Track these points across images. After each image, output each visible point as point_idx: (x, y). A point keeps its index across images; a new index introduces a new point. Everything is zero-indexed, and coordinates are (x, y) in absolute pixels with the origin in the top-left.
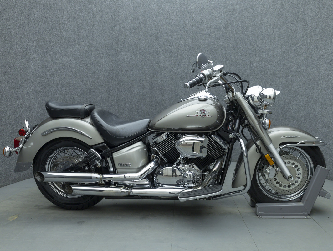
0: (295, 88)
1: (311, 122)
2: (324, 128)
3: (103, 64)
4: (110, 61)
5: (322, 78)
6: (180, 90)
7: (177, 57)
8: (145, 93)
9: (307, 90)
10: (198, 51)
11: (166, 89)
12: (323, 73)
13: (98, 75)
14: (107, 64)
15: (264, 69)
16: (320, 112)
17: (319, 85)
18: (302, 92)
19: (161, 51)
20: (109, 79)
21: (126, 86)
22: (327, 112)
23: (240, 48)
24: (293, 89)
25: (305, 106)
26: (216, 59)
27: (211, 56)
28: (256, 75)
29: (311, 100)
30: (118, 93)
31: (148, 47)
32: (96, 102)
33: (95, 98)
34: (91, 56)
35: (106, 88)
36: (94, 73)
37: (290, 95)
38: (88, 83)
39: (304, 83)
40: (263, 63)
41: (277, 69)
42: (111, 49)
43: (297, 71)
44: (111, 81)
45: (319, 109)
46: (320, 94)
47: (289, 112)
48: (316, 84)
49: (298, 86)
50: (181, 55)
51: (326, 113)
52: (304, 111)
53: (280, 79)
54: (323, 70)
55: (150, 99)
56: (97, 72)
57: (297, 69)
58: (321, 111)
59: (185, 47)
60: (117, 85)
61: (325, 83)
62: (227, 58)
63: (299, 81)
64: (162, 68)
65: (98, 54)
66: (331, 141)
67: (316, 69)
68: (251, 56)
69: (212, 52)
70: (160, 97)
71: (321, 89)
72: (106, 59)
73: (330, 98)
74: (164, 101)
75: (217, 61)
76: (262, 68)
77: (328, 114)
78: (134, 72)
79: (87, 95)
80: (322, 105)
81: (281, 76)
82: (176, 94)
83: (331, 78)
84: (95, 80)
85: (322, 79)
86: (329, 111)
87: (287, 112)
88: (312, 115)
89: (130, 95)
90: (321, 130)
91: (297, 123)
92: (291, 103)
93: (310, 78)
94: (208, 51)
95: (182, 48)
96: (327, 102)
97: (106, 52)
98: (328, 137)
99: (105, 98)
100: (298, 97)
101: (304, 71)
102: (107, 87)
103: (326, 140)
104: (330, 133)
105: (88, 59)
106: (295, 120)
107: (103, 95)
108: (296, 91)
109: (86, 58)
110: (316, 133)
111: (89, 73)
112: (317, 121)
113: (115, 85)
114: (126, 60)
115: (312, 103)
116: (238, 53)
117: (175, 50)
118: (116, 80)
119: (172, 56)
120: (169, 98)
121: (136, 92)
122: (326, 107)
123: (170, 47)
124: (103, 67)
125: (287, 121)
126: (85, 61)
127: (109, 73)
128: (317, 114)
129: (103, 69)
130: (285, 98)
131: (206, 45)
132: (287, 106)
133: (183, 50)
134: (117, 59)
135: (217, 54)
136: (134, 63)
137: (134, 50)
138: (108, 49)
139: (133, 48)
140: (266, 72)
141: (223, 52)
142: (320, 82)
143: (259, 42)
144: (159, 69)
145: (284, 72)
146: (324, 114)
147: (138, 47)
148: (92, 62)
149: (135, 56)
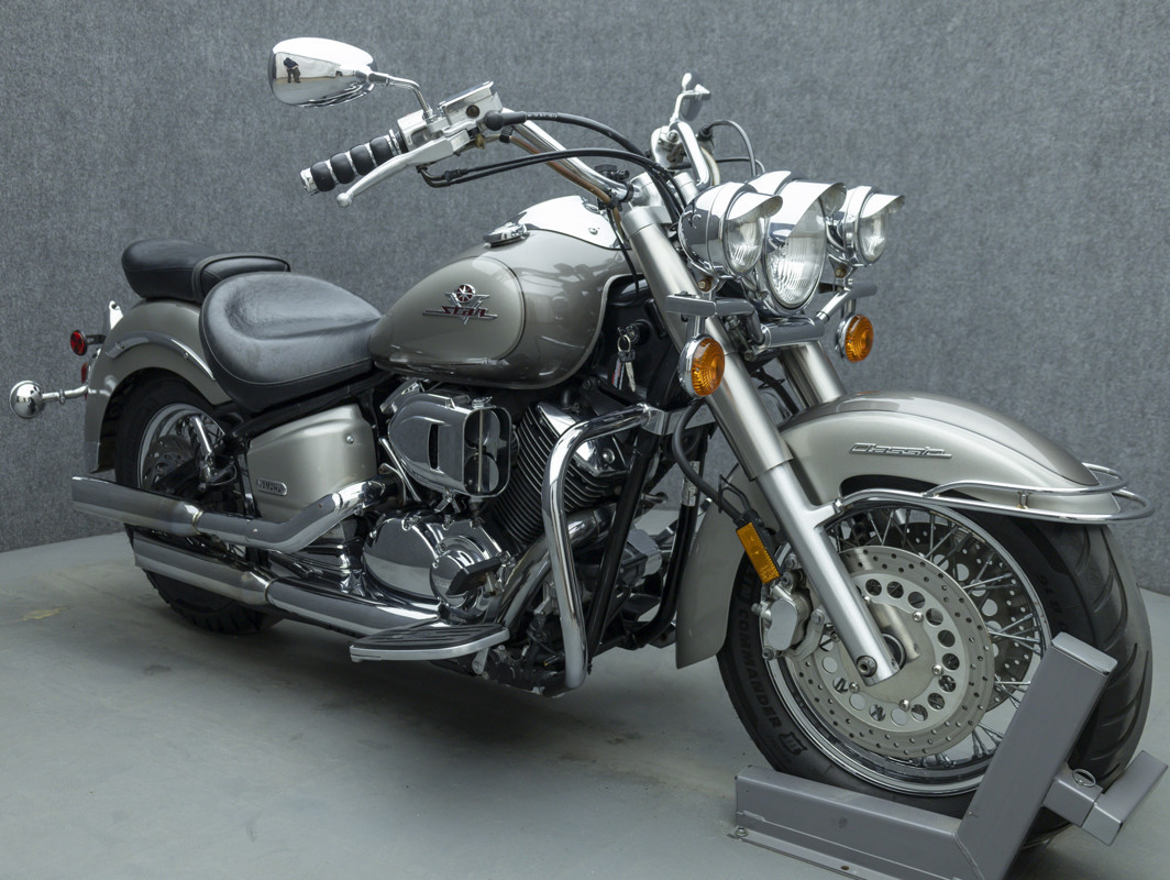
0: (935, 205)
1: (994, 340)
2: (1046, 366)
3: (102, 77)
4: (136, 63)
5: (1042, 164)
6: (457, 205)
7: (443, 59)
8: (300, 218)
9: (981, 211)
10: (533, 36)
11: (395, 201)
12: (1046, 143)
13: (81, 126)
14: (125, 79)
15: (809, 122)
16: (1032, 303)
17: (1029, 194)
18: (961, 219)
19: (369, 28)
20: (132, 146)
21: (214, 181)
22: (1056, 300)
23: (713, 31)
24: (924, 208)
25: (972, 278)
26: (610, 77)
27: (588, 64)
28: (779, 149)
29: (996, 252)
30: (180, 216)
31: (313, 7)
32: (74, 253)
33: (67, 232)
34: (44, 37)
35: (122, 190)
36: (63, 116)
37: (913, 232)
38: (35, 165)
39: (969, 186)
40: (808, 97)
41: (865, 127)
42: (141, 9)
43: (943, 136)
44: (143, 157)
45: (1027, 289)
46: (1033, 229)
47: (911, 301)
48: (1016, 188)
49: (948, 197)
50: (461, 53)
51: (1055, 305)
52: (968, 299)
53: (875, 165)
54: (1044, 131)
55: (321, 243)
56: (77, 111)
57: (944, 126)
58: (1033, 296)
59: (477, 15)
60: (172, 176)
61: (1051, 187)
62: (656, 74)
63: (950, 176)
64: (375, 107)
65: (81, 27)
66: (1072, 416)
67: (1017, 126)
68: (757, 68)
69: (594, 42)
70: (367, 237)
71: (1034, 211)
72: (115, 55)
73: (1069, 244)
74: (383, 251)
75: (616, 84)
76: (801, 121)
77: (1062, 310)
78: (249, 119)
79: (29, 217)
80: (1040, 273)
81: (878, 156)
82: (440, 222)
83: (1075, 167)
84: (66, 152)
85: (1040, 169)
86: (1066, 297)
87: (901, 302)
88: (998, 315)
89: (234, 224)
90: (1034, 371)
91: (939, 345)
92: (917, 266)
93: (995, 164)
94: (575, 38)
95: (463, 21)
96: (1058, 260)
97: (119, 19)
98: (1059, 400)
99: (115, 236)
100: (945, 239)
101: (969, 136)
102: (125, 186)
103: (1053, 411)
104: (1068, 385)
105: (30, 51)
106: (933, 336)
107: (105, 223)
108: (940, 217)
109: (23, 42)
110: (1014, 384)
111: (37, 118)
112: (1019, 338)
113: (163, 176)
114: (212, 62)
115: (1001, 267)
116: (705, 53)
117: (435, 28)
118: (166, 156)
119: (420, 55)
120: (409, 241)
121: (260, 211)
122: (1053, 281)
123: (409, 15)
124: (106, 89)
125: (899, 337)
126: (18, 59)
127: (133, 121)
128: (1019, 311)
129: (106, 103)
130: (895, 247)
131: (567, 13)
132: (902, 279)
133: (469, 33)
134: (169, 55)
135: (613, 52)
136: (250, 79)
137: (249, 21)
138: (127, 6)
139: (243, 11)
140: (818, 135)
141: (642, 44)
142: (1032, 182)
143: (790, 10)
144: (362, 113)
145: (892, 136)
146: (1047, 310)
147: (268, 8)
148: (51, 65)
149: (251, 46)
